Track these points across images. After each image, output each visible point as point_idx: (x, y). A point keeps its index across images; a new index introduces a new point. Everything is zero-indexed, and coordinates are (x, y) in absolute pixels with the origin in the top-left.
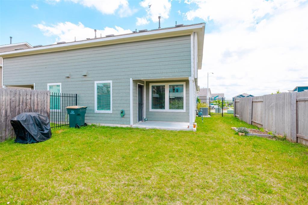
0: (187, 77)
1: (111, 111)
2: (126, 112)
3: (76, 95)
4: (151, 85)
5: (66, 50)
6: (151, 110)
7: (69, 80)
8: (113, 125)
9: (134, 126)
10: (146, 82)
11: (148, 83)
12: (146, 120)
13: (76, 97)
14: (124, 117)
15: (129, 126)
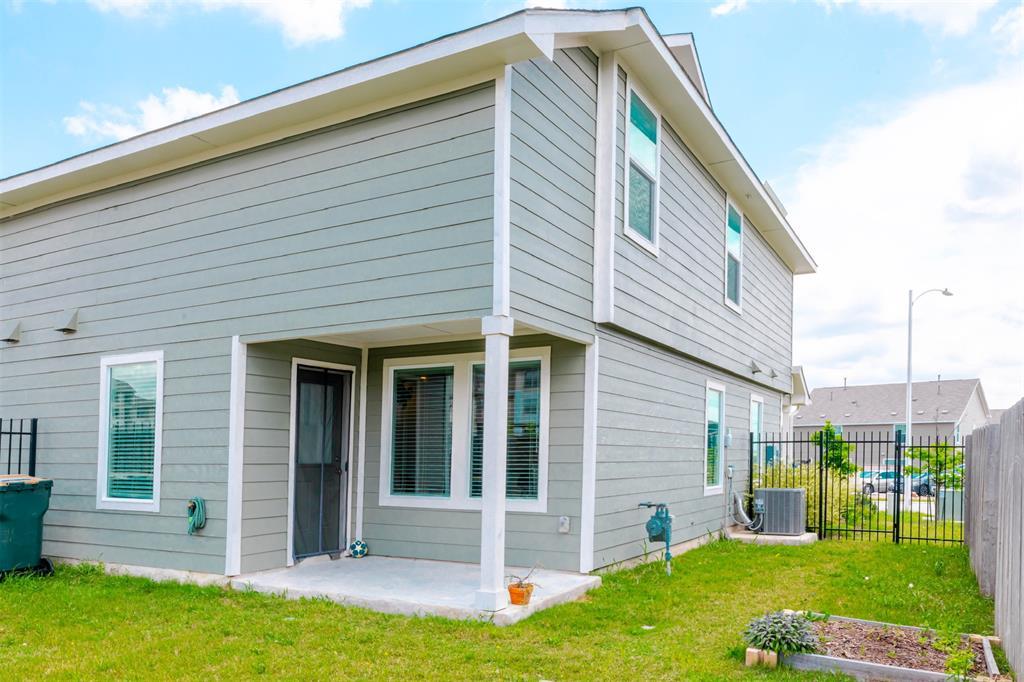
0: (474, 316)
1: (152, 505)
2: (212, 511)
3: (34, 422)
4: (391, 370)
5: (11, 215)
6: (387, 498)
7: (17, 352)
8: (159, 570)
9: (242, 582)
10: (370, 350)
11: (378, 355)
12: (356, 553)
13: (34, 434)
14: (204, 532)
15: (219, 580)
